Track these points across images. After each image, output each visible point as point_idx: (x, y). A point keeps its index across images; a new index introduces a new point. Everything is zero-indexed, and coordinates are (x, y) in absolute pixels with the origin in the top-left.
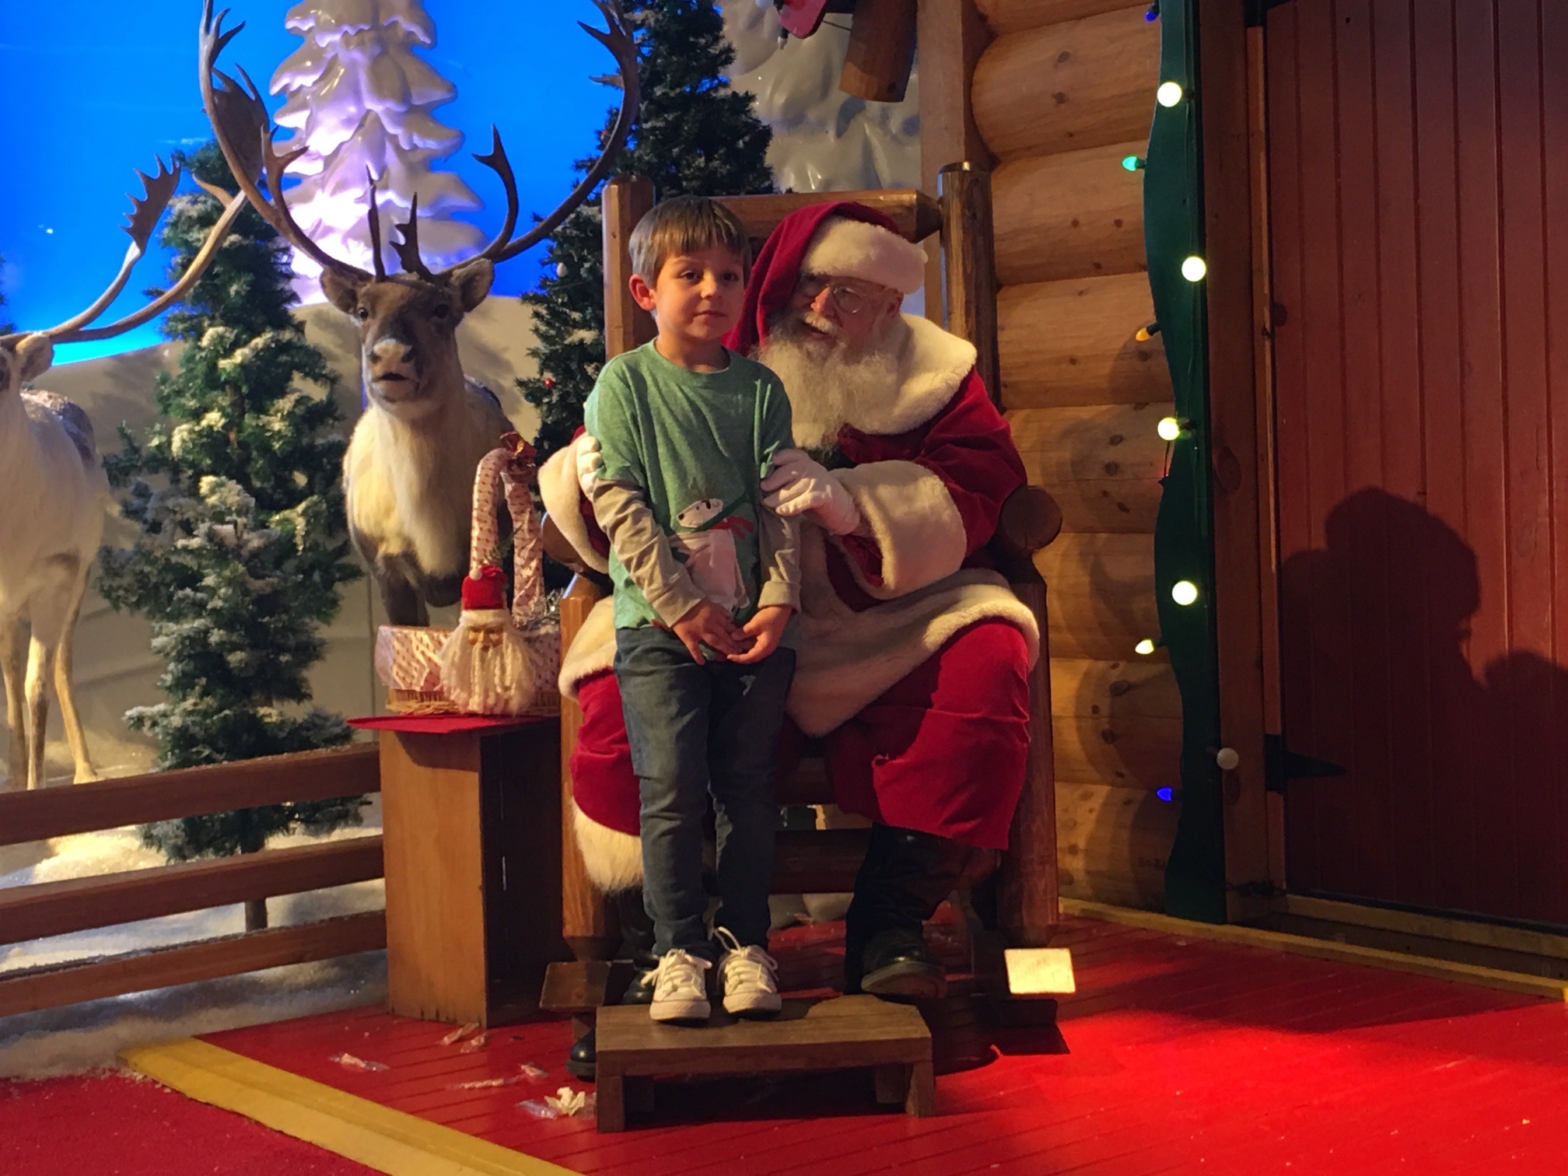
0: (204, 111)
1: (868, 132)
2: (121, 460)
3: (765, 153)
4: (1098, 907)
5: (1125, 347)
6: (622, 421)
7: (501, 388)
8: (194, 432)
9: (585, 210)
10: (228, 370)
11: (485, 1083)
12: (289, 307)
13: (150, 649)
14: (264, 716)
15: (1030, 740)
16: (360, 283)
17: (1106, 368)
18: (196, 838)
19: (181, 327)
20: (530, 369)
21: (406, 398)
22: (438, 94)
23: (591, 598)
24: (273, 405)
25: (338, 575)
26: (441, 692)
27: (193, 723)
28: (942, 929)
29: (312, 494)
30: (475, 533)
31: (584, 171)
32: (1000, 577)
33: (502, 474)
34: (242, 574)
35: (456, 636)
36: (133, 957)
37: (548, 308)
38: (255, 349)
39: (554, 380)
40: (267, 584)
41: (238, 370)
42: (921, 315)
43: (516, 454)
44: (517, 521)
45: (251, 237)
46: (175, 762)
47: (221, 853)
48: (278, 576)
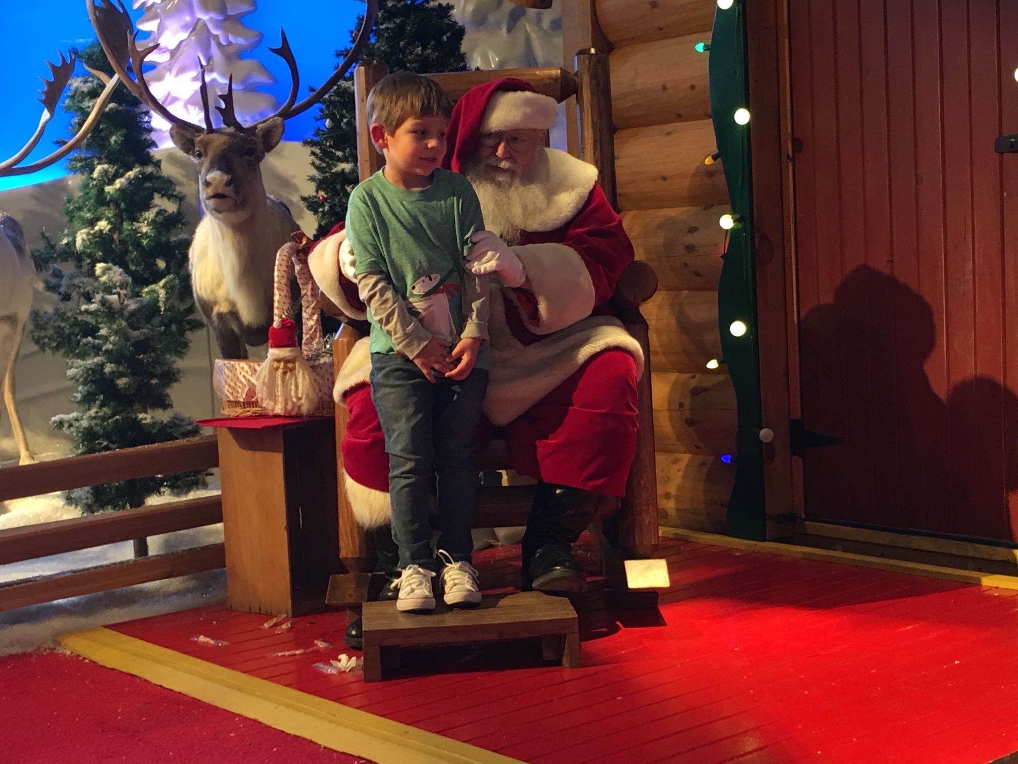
0: (89, 20)
1: (528, 29)
2: (43, 253)
3: (461, 44)
4: (684, 531)
5: (697, 168)
6: (367, 230)
7: (291, 202)
8: (90, 234)
9: (344, 84)
10: (111, 193)
11: (291, 652)
12: (150, 151)
13: (66, 377)
14: (142, 419)
15: (638, 426)
16: (196, 134)
17: (686, 183)
18: (100, 499)
19: (79, 165)
20: (309, 189)
21: (229, 210)
22: (245, 8)
23: (353, 338)
24: (142, 216)
25: (187, 327)
26: (257, 402)
27: (96, 424)
28: (584, 548)
29: (169, 274)
30: (276, 298)
31: (342, 57)
32: (618, 321)
33: (293, 259)
34: (125, 327)
35: (266, 364)
36: (62, 576)
37: (321, 149)
38: (128, 179)
39: (325, 196)
40: (141, 333)
41: (118, 193)
42: (564, 150)
43: (301, 245)
44: (303, 289)
45: (124, 104)
46: (85, 450)
47: (117, 508)
48: (148, 328)
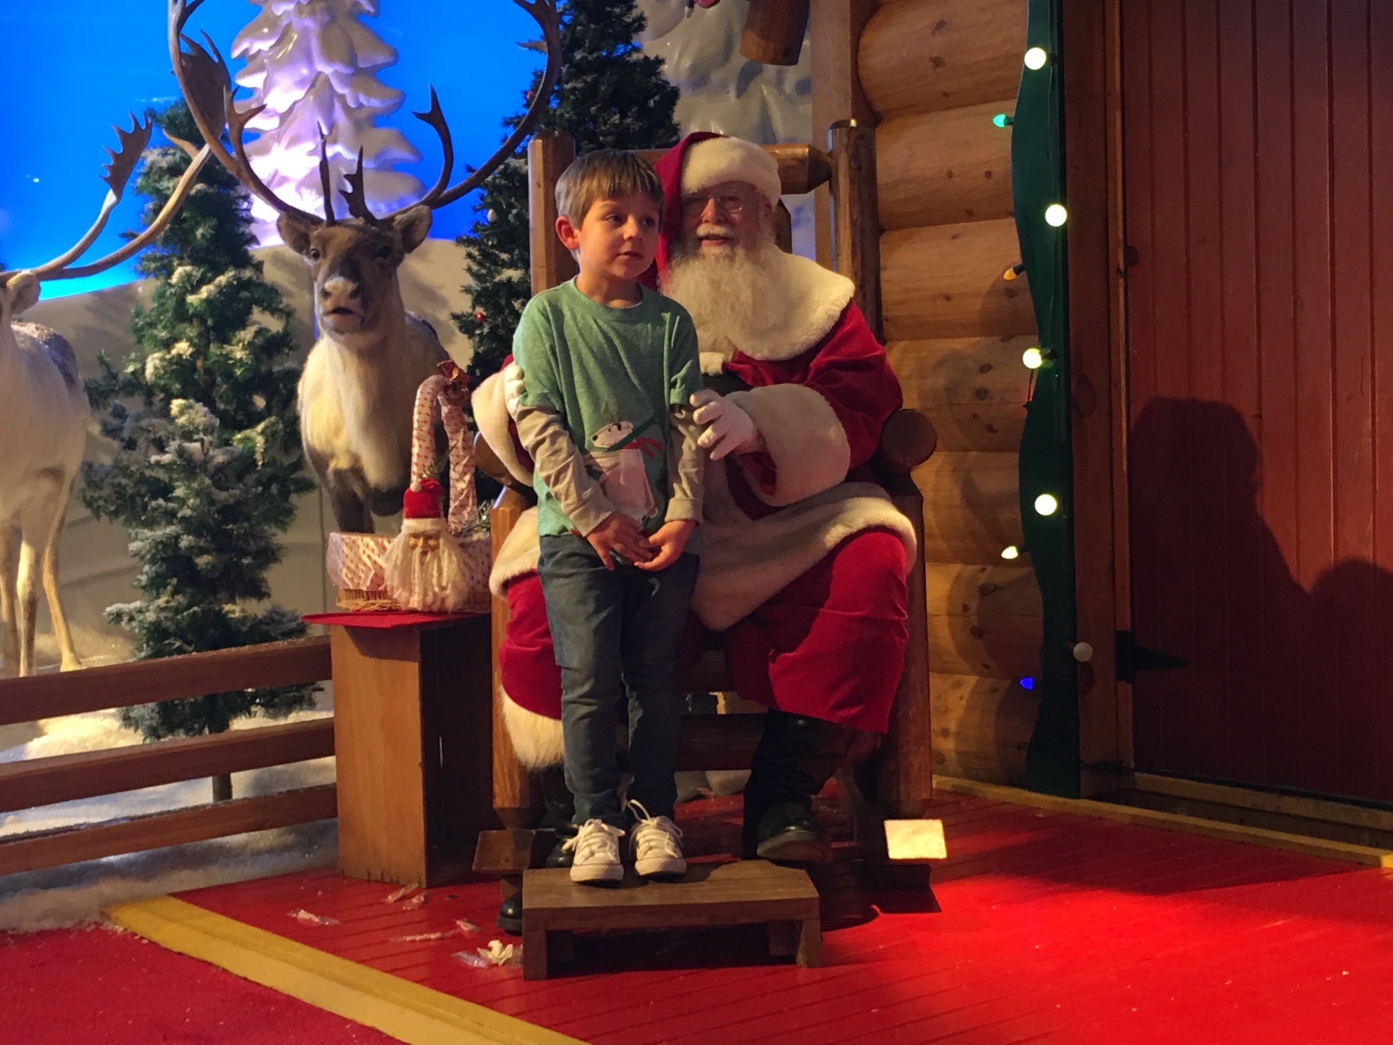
1: (765, 92)
2: (100, 385)
3: (673, 111)
4: (966, 783)
5: (993, 285)
6: (543, 352)
7: (438, 321)
8: (165, 360)
9: (513, 162)
10: (195, 305)
11: (425, 936)
12: (249, 248)
13: (127, 553)
14: (228, 612)
15: (908, 635)
16: (312, 227)
17: (978, 304)
18: (169, 720)
19: (153, 265)
20: (464, 304)
21: (354, 330)
22: (381, 58)
23: (518, 509)
24: (236, 336)
25: (293, 488)
26: (385, 591)
27: (165, 618)
28: (829, 802)
29: (270, 415)
32: (883, 491)
33: (439, 398)
34: (208, 486)
35: (399, 540)
36: (114, 824)
37: (479, 250)
38: (218, 286)
39: (485, 314)
40: (230, 496)
41: (204, 305)
43: (451, 380)
44: (452, 440)
45: (216, 186)
46: (150, 652)
47: (191, 733)
48: (240, 489)
